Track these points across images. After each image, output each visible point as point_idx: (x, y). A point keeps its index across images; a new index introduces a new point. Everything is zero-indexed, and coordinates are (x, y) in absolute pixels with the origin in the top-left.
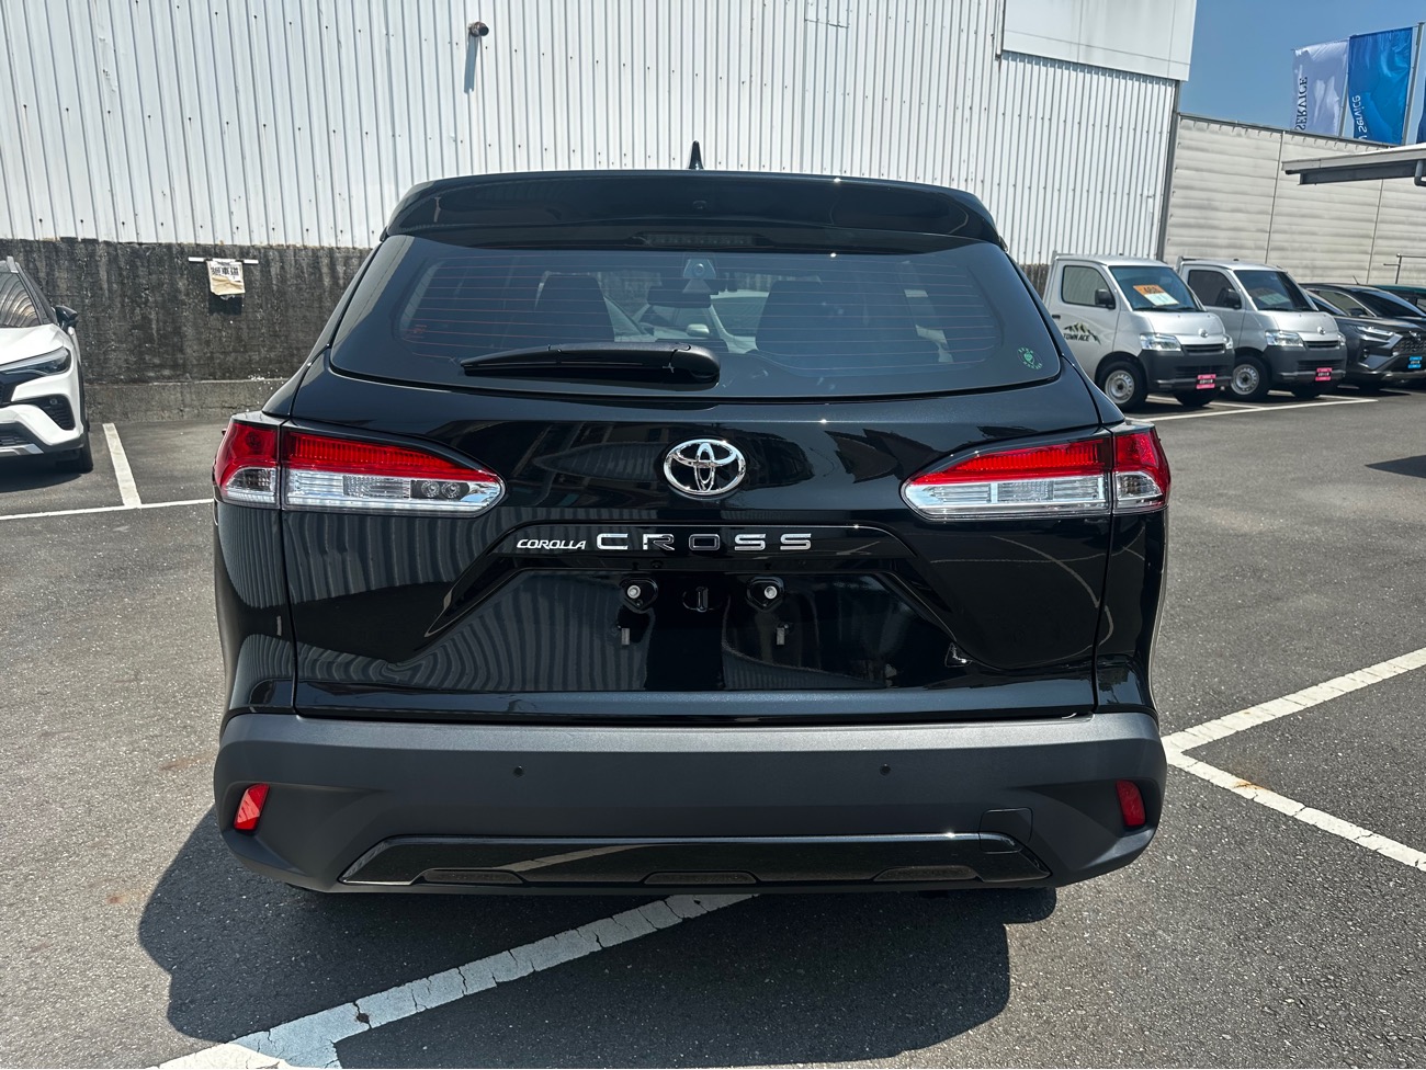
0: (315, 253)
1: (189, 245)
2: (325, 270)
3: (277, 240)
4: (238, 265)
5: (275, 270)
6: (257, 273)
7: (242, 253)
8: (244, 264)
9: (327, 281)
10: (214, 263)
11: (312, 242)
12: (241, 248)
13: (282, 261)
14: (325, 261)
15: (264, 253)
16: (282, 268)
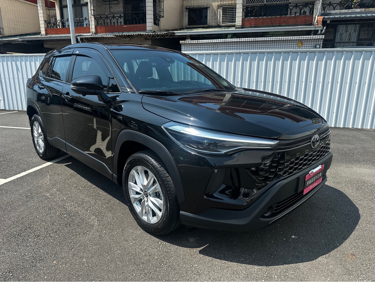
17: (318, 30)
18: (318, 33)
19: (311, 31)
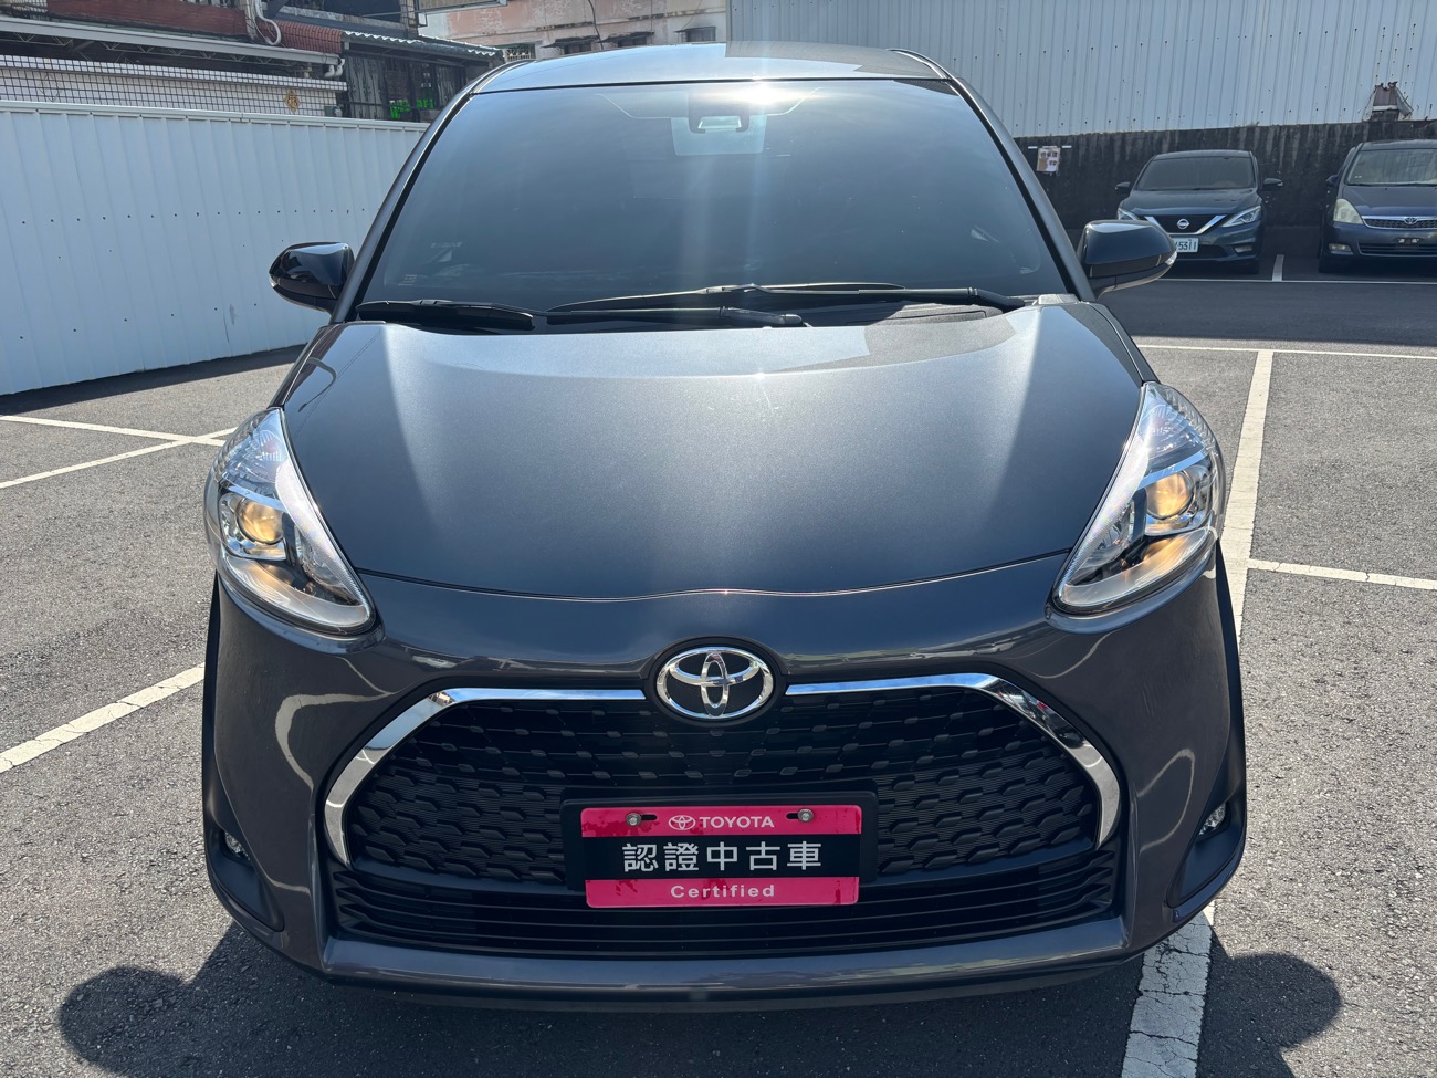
0: (1111, 138)
1: (1031, 138)
2: (1117, 150)
3: (1087, 130)
4: (1058, 150)
5: (1082, 152)
6: (1069, 156)
7: (1062, 140)
8: (1062, 150)
9: (1117, 157)
10: (1042, 150)
11: (1112, 130)
12: (1062, 137)
13: (1088, 145)
14: (1118, 143)
15: (1075, 141)
16: (1087, 150)
17: (328, 65)
18: (328, 75)
19: (303, 65)
